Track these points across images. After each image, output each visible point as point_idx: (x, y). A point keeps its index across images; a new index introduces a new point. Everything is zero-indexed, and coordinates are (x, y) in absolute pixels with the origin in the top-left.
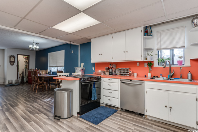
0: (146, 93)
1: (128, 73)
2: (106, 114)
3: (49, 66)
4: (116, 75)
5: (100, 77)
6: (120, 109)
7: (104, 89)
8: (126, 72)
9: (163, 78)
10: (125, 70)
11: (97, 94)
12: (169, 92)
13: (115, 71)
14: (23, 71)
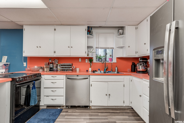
0: (91, 86)
1: (71, 69)
2: (51, 117)
4: (57, 71)
5: (40, 74)
6: (65, 107)
7: (44, 88)
8: (69, 68)
9: (101, 72)
10: (67, 65)
11: (37, 96)
12: (109, 83)
13: (57, 67)
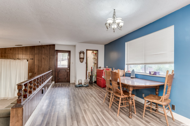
3: (126, 63)
14: (92, 69)
